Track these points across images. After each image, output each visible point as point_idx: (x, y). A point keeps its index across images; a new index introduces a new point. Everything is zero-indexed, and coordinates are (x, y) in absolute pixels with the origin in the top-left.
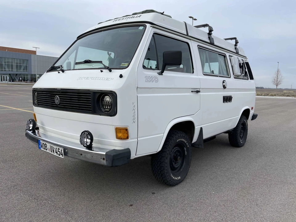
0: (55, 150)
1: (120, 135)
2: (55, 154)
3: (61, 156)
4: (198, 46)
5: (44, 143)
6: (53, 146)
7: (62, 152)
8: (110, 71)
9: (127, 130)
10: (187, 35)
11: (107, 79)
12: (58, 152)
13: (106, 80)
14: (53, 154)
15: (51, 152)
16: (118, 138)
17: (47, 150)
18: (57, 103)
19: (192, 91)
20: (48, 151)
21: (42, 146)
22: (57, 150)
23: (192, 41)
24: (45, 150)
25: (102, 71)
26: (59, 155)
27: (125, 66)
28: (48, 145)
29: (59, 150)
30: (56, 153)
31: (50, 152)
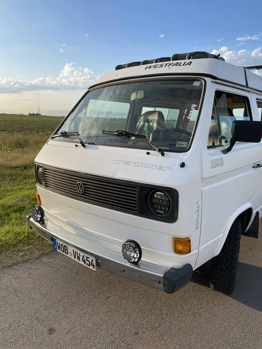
0: (81, 258)
1: (180, 247)
2: (83, 263)
3: (91, 267)
4: (257, 99)
5: (64, 245)
6: (79, 252)
7: (94, 262)
8: (163, 155)
9: (189, 241)
10: (247, 86)
11: (161, 168)
12: (86, 261)
13: (159, 169)
14: (78, 261)
15: (75, 258)
16: (177, 251)
17: (67, 254)
18: (80, 192)
19: (253, 167)
20: (69, 255)
21: (59, 247)
22: (85, 258)
23: (252, 94)
24: (64, 253)
25: (148, 153)
26: (89, 265)
27: (183, 146)
28: (70, 249)
29: (88, 259)
30: (83, 261)
31: (73, 258)
